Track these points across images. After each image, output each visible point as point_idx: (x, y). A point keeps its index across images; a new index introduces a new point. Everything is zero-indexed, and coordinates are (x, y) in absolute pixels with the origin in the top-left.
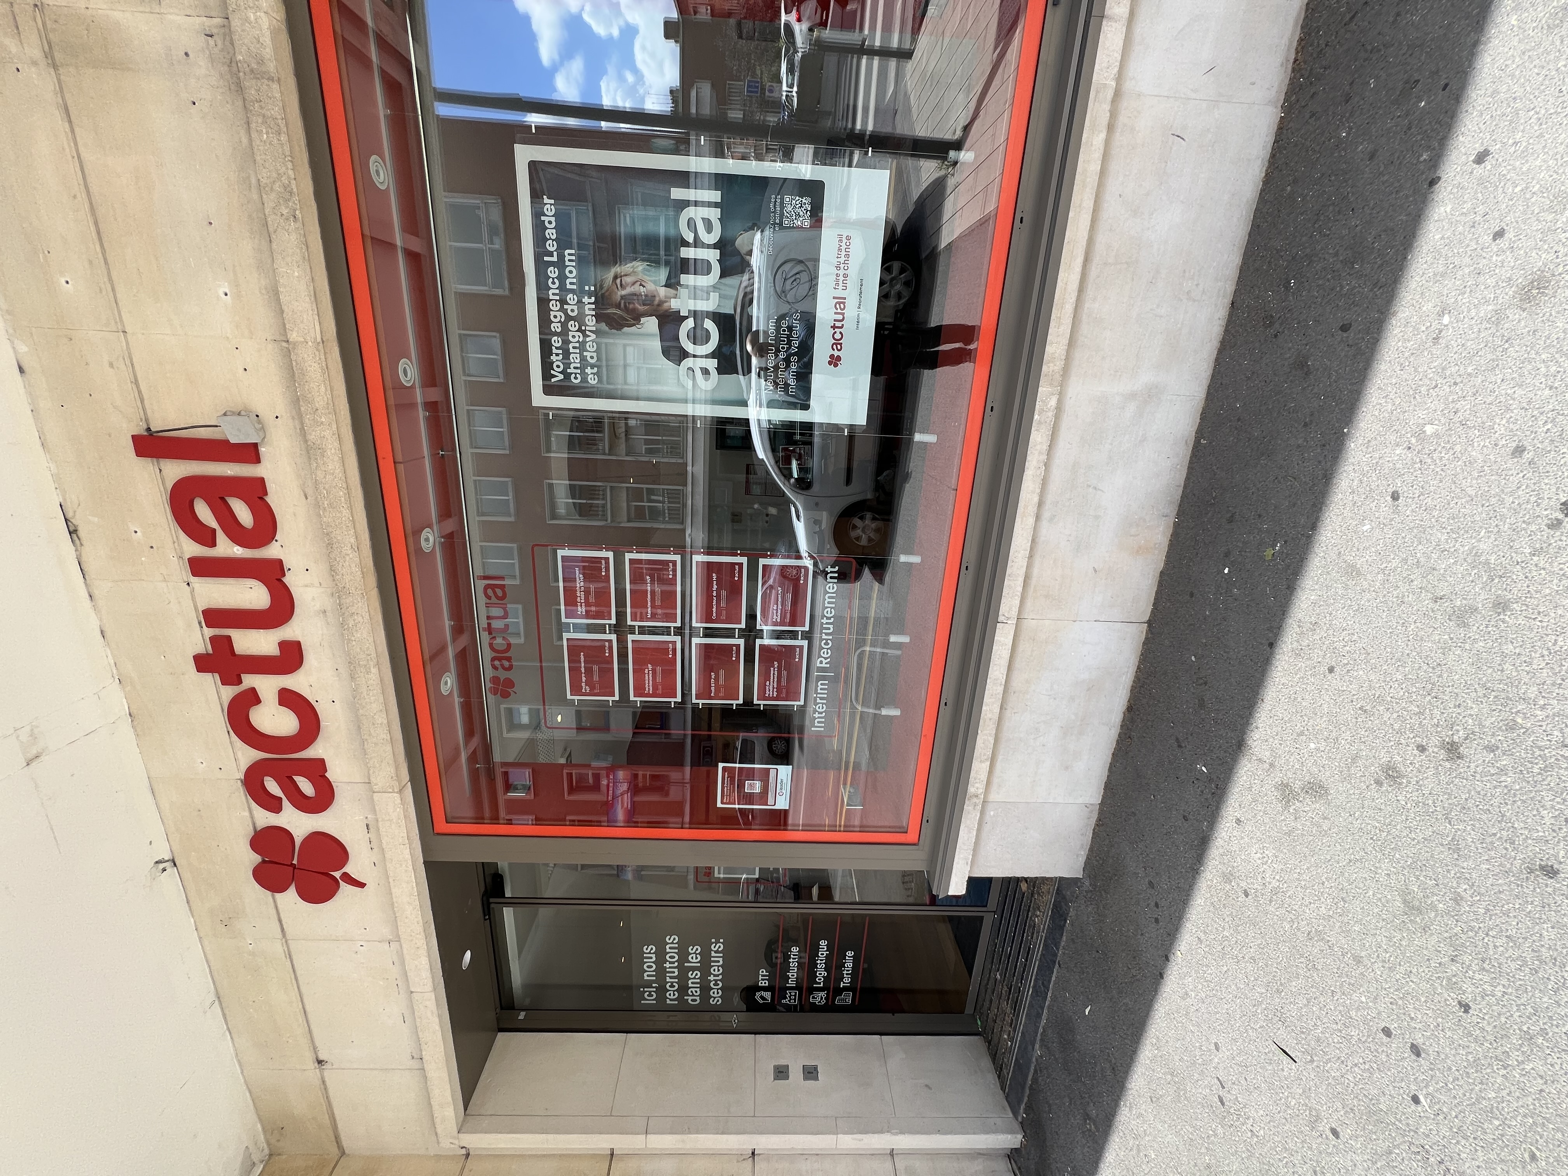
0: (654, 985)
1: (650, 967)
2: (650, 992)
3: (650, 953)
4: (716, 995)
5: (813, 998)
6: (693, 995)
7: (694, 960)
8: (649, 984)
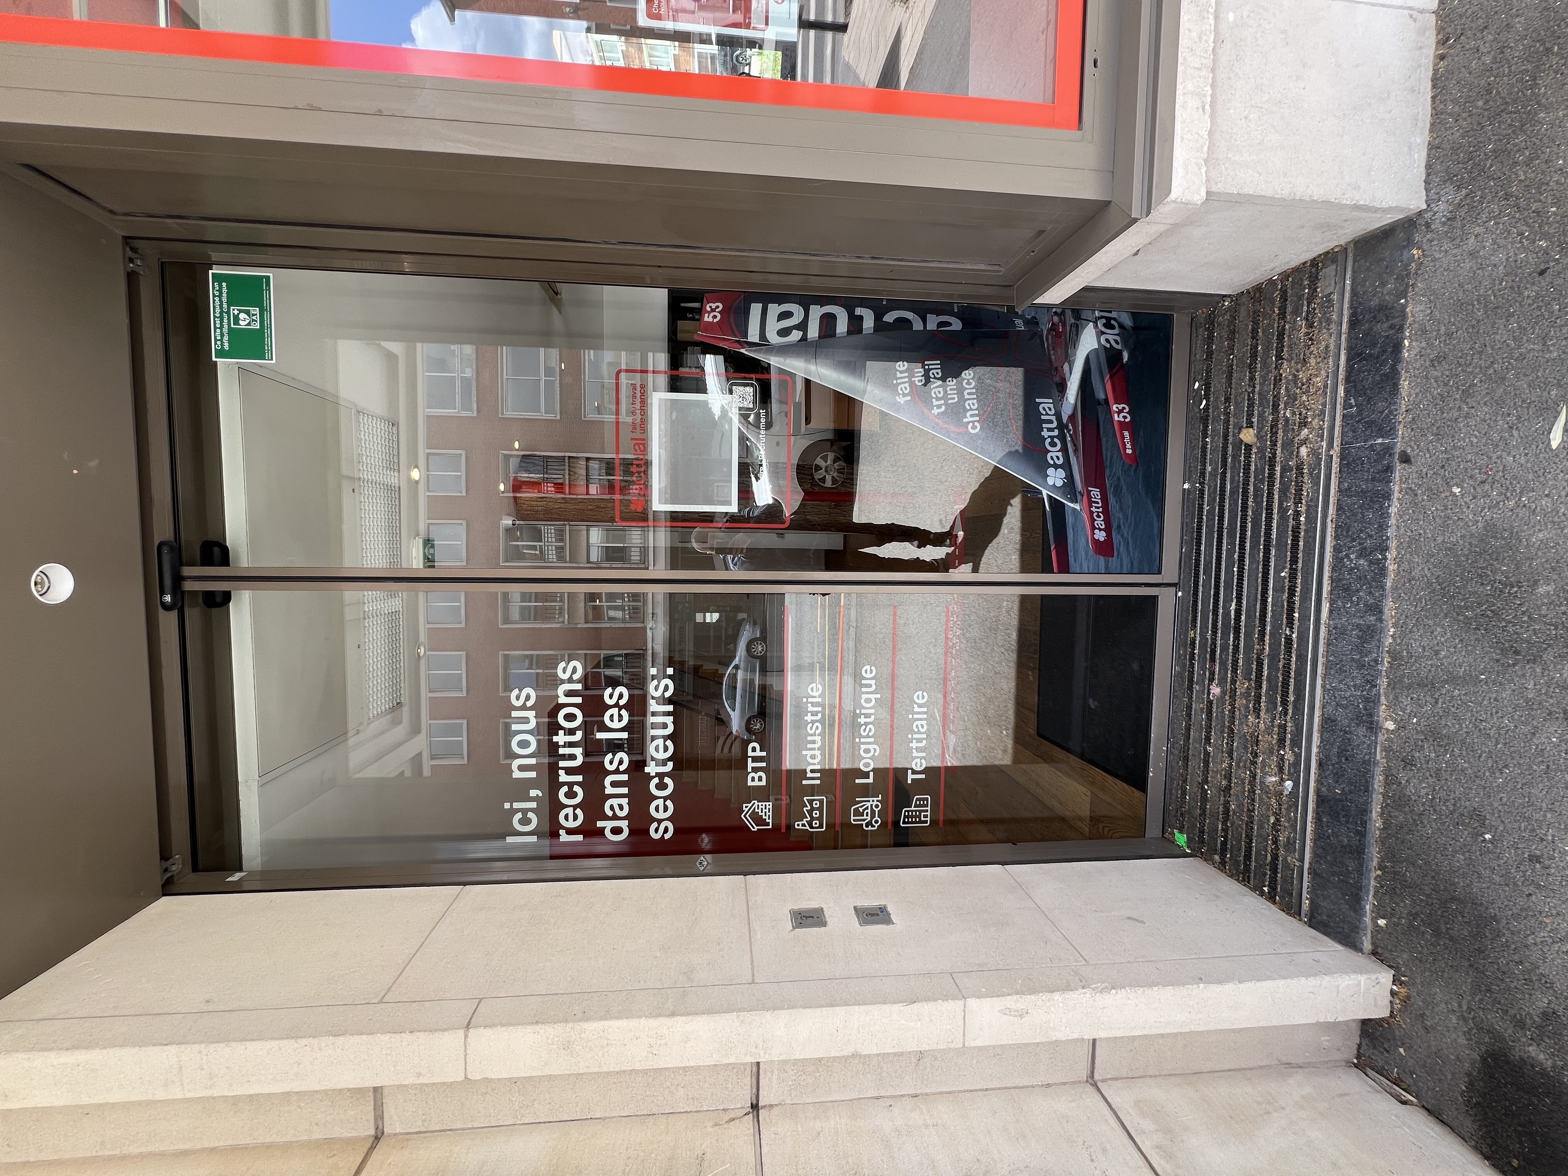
0: (533, 793)
1: (524, 744)
2: (525, 811)
3: (524, 708)
4: (661, 815)
5: (857, 813)
6: (615, 817)
7: (616, 725)
8: (521, 790)
